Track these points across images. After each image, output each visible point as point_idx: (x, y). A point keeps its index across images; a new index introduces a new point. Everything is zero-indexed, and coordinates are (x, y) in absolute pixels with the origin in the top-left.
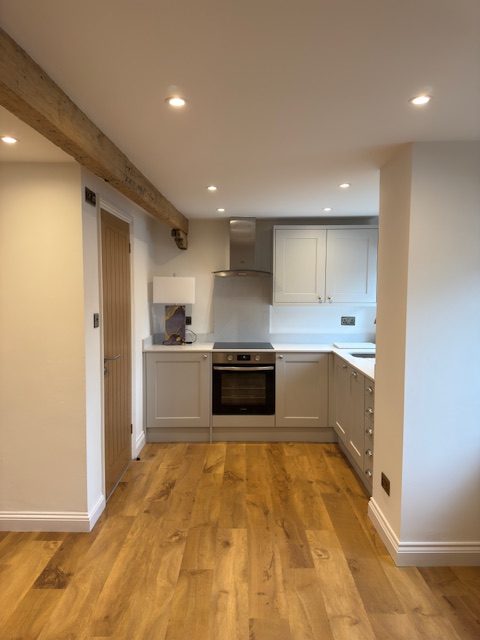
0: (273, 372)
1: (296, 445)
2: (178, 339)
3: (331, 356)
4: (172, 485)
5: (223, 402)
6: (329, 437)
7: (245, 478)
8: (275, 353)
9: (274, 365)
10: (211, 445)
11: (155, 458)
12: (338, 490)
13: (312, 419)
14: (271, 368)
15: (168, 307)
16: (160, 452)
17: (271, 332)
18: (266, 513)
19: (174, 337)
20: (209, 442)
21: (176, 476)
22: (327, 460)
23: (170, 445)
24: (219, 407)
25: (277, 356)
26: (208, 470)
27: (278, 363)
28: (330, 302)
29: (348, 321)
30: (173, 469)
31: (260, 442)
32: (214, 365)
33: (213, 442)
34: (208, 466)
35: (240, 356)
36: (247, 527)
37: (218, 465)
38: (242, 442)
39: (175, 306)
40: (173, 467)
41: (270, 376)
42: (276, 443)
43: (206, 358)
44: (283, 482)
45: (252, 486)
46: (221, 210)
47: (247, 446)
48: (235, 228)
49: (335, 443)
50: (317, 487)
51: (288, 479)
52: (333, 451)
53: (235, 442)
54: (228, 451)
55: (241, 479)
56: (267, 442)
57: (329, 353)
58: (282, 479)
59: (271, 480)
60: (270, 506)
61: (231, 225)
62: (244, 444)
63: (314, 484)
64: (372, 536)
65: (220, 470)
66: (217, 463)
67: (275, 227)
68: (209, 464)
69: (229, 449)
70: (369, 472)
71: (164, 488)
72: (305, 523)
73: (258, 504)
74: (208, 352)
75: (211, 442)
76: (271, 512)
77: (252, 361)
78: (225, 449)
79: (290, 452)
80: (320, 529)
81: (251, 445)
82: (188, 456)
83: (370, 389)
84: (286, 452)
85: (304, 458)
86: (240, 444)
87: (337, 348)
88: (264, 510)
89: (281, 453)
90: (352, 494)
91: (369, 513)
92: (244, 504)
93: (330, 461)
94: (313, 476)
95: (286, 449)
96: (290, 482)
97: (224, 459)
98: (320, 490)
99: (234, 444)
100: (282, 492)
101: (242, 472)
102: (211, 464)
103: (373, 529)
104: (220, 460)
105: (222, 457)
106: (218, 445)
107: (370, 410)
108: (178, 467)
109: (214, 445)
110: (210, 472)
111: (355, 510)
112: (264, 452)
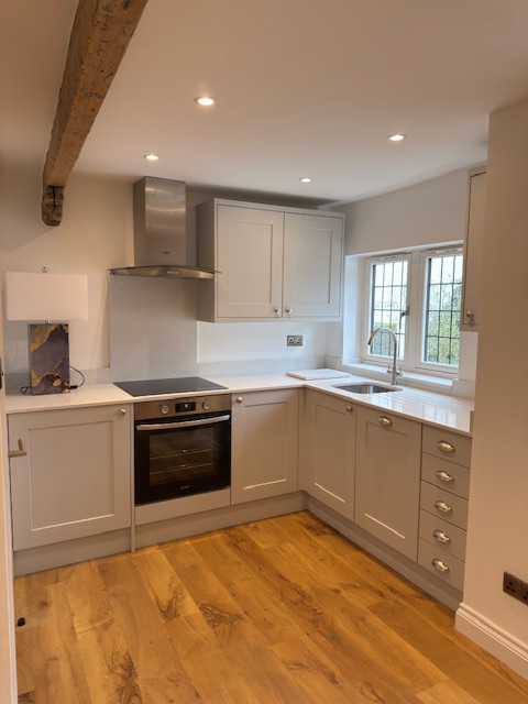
0: (228, 424)
1: (260, 525)
2: (57, 383)
3: (301, 392)
4: (129, 670)
5: (152, 481)
6: (297, 503)
7: (241, 613)
8: (230, 394)
9: (229, 412)
10: (135, 555)
11: (53, 609)
12: (381, 594)
13: (277, 483)
14: (227, 417)
15: (34, 328)
16: (53, 592)
17: (198, 361)
18: (333, 680)
19: (50, 379)
20: (130, 551)
21: (122, 645)
22: (319, 541)
23: (63, 574)
24: (146, 491)
25: (234, 398)
26: (170, 612)
27: (235, 409)
28: (288, 317)
29: (294, 341)
30: (106, 627)
31: (210, 533)
32: (137, 423)
33: (137, 549)
34: (165, 604)
35: (178, 405)
37: (177, 594)
38: (182, 539)
39: (47, 325)
40: (102, 623)
41: (224, 430)
42: (232, 527)
43: (124, 413)
44: (302, 602)
45: (265, 625)
46: (152, 158)
47: (193, 545)
48: (154, 194)
49: (306, 511)
50: (351, 597)
51: (303, 594)
52: (314, 523)
53: (172, 541)
54: (172, 562)
55: (238, 617)
56: (218, 530)
57: (299, 388)
58: (295, 597)
59: (283, 604)
60: (324, 659)
61: (147, 189)
62: (188, 543)
63: (343, 593)
64: (501, 670)
65: (190, 607)
66: (175, 593)
67: (217, 201)
68: (161, 598)
69: (171, 557)
70: (440, 564)
71: (120, 681)
72: (403, 679)
73: (305, 663)
74: (128, 404)
75: (133, 550)
76: (338, 674)
77: (199, 410)
78: (164, 560)
79: (263, 541)
80: (431, 685)
81: (198, 541)
82: (111, 589)
83: (444, 445)
84: (258, 543)
85: (290, 547)
86: (182, 544)
87: (304, 379)
88: (325, 673)
89: (253, 545)
90: (403, 596)
91: (458, 627)
92: (283, 670)
93: (326, 543)
94: (330, 579)
95: (253, 536)
96: (310, 599)
97: (178, 581)
98: (360, 601)
99: (172, 546)
100: (314, 622)
101: (227, 599)
102: (165, 597)
103: (487, 655)
104: (174, 585)
105: (172, 579)
106: (148, 552)
107: (444, 475)
108: (112, 621)
109: (140, 554)
110: (176, 615)
111: (434, 626)
112: (228, 551)
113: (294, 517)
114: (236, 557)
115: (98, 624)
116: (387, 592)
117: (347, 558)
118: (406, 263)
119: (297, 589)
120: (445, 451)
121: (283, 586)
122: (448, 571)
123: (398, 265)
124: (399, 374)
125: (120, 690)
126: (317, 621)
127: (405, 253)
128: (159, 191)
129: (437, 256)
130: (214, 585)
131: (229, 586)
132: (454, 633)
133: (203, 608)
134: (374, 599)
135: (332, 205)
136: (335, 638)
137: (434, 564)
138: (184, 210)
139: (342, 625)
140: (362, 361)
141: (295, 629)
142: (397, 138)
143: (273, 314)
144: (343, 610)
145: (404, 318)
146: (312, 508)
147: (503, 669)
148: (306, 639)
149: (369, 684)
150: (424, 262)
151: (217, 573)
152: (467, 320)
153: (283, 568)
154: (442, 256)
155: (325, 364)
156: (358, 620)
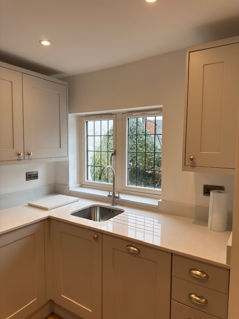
28: (29, 159)
29: (31, 176)
57: (45, 220)
87: (46, 209)
118: (111, 121)
120: (197, 278)
123: (105, 122)
124: (118, 198)
127: (111, 114)
140: (82, 186)
143: (17, 158)
150: (125, 121)
152: (189, 162)
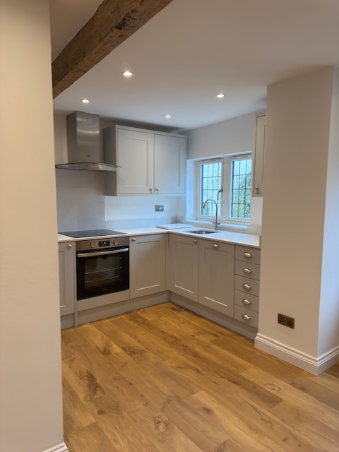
0: (127, 253)
1: (146, 309)
3: (167, 235)
4: (91, 378)
5: (86, 286)
6: (165, 298)
7: (145, 349)
8: (129, 237)
9: (128, 247)
10: (78, 329)
12: (216, 335)
13: (154, 287)
14: (127, 249)
17: (106, 220)
18: (198, 371)
20: (74, 327)
21: (84, 368)
25: (130, 239)
26: (106, 352)
27: (131, 245)
28: (158, 193)
31: (118, 315)
33: (79, 325)
35: (100, 242)
36: (201, 389)
37: (108, 344)
38: (103, 319)
40: (69, 359)
41: (125, 257)
42: (130, 312)
43: (70, 247)
44: (176, 342)
45: (159, 353)
46: (85, 101)
47: (111, 321)
48: (81, 122)
49: (170, 301)
50: (201, 338)
51: (176, 338)
52: (176, 307)
53: (98, 321)
54: (101, 330)
55: (144, 351)
56: (123, 314)
57: (165, 233)
58: (172, 340)
59: (166, 344)
60: (192, 364)
61: (78, 119)
62: (107, 321)
63: (197, 336)
64: (278, 361)
65: (116, 349)
66: (106, 343)
67: (117, 126)
68: (99, 346)
69: (99, 328)
70: (246, 316)
71: (88, 382)
72: (232, 368)
73: (183, 366)
74: (73, 241)
75: (76, 326)
76: (200, 369)
77: (111, 245)
78: (96, 329)
79: (150, 317)
80: (246, 369)
81: (113, 319)
82: (69, 344)
83: (246, 254)
84: (146, 318)
85: (165, 319)
86: (104, 321)
87: (167, 229)
88: (194, 370)
89: (144, 319)
90: (227, 336)
91: (256, 346)
92: (173, 370)
93: (183, 315)
94: (189, 331)
95: (143, 315)
96: (180, 340)
97: (106, 338)
98: (206, 339)
99: (98, 323)
100: (185, 350)
101: (135, 344)
102: (101, 346)
103: (271, 356)
104: (105, 340)
105: (103, 337)
106: (85, 326)
107: (246, 270)
108: (74, 359)
109: (81, 328)
110: (109, 353)
111: (244, 347)
112: (131, 323)
113: (164, 305)
114: (136, 325)
115: (67, 360)
116: (218, 334)
117: (196, 322)
118: (220, 164)
119: (171, 336)
120: (247, 257)
121: (165, 336)
122: (250, 319)
123: (216, 165)
124: (219, 224)
125: (89, 386)
126: (185, 349)
127: (219, 158)
128: (84, 120)
129: (237, 159)
130: (127, 338)
131: (135, 338)
132: (254, 349)
133: (123, 349)
134: (213, 338)
135: (179, 130)
136: (196, 355)
137: (243, 317)
138: (98, 132)
139: (198, 350)
140: (197, 219)
141: (175, 353)
142: (221, 96)
143: (149, 192)
144: (198, 344)
145: (220, 193)
146: (174, 300)
147: (279, 361)
148: (181, 357)
149: (216, 372)
150: (230, 163)
151: (127, 333)
152: (256, 191)
153: (163, 328)
154: (240, 160)
155: (176, 221)
156: (207, 348)
